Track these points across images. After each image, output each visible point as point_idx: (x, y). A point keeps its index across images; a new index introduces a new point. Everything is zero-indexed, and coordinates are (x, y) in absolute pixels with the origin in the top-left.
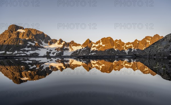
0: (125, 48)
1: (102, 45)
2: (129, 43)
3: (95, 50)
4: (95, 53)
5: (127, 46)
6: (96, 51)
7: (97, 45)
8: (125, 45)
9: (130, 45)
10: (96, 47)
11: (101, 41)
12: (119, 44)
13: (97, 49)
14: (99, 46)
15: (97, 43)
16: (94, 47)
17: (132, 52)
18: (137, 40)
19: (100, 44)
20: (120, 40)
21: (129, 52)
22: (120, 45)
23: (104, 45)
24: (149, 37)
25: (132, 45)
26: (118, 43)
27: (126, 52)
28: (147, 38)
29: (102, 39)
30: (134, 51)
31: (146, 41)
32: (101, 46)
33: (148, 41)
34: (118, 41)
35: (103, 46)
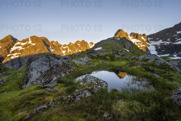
0: (62, 50)
1: (31, 43)
2: (65, 45)
3: (19, 50)
4: (19, 53)
5: (64, 48)
6: (21, 51)
7: (23, 44)
8: (62, 47)
9: (66, 47)
10: (22, 46)
11: (30, 39)
12: (55, 46)
13: (23, 49)
14: (27, 44)
15: (24, 41)
16: (18, 45)
17: (68, 53)
18: (71, 43)
19: (28, 42)
20: (57, 42)
21: (65, 53)
22: (57, 46)
23: (34, 44)
24: (79, 41)
25: (68, 47)
26: (54, 44)
27: (63, 52)
28: (78, 42)
29: (32, 38)
30: (70, 52)
31: (77, 44)
32: (30, 45)
33: (78, 44)
34: (55, 42)
35: (32, 45)
